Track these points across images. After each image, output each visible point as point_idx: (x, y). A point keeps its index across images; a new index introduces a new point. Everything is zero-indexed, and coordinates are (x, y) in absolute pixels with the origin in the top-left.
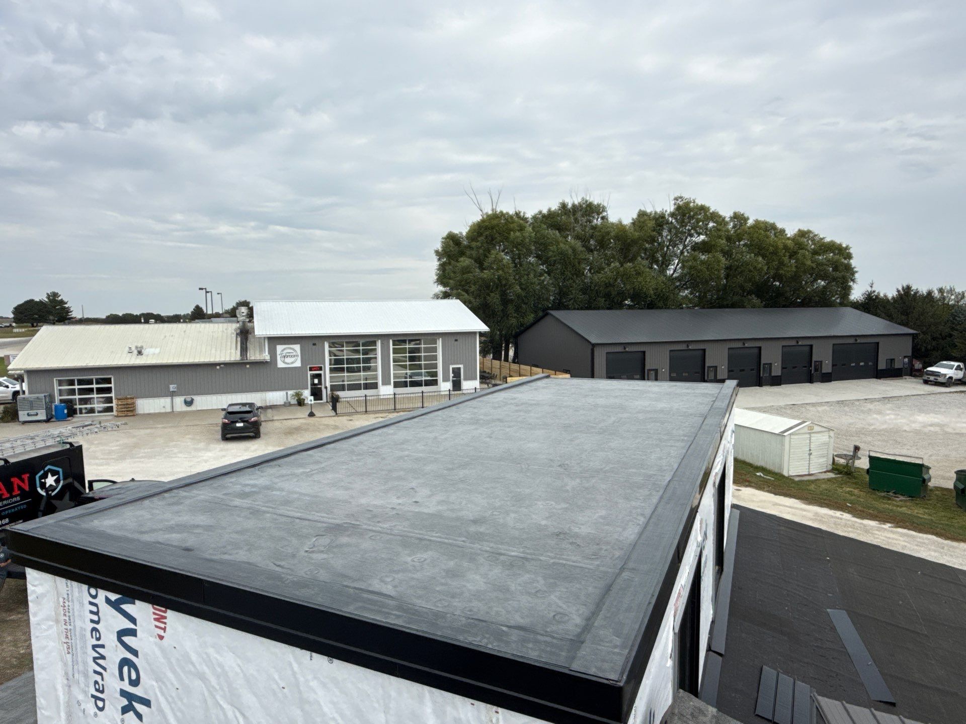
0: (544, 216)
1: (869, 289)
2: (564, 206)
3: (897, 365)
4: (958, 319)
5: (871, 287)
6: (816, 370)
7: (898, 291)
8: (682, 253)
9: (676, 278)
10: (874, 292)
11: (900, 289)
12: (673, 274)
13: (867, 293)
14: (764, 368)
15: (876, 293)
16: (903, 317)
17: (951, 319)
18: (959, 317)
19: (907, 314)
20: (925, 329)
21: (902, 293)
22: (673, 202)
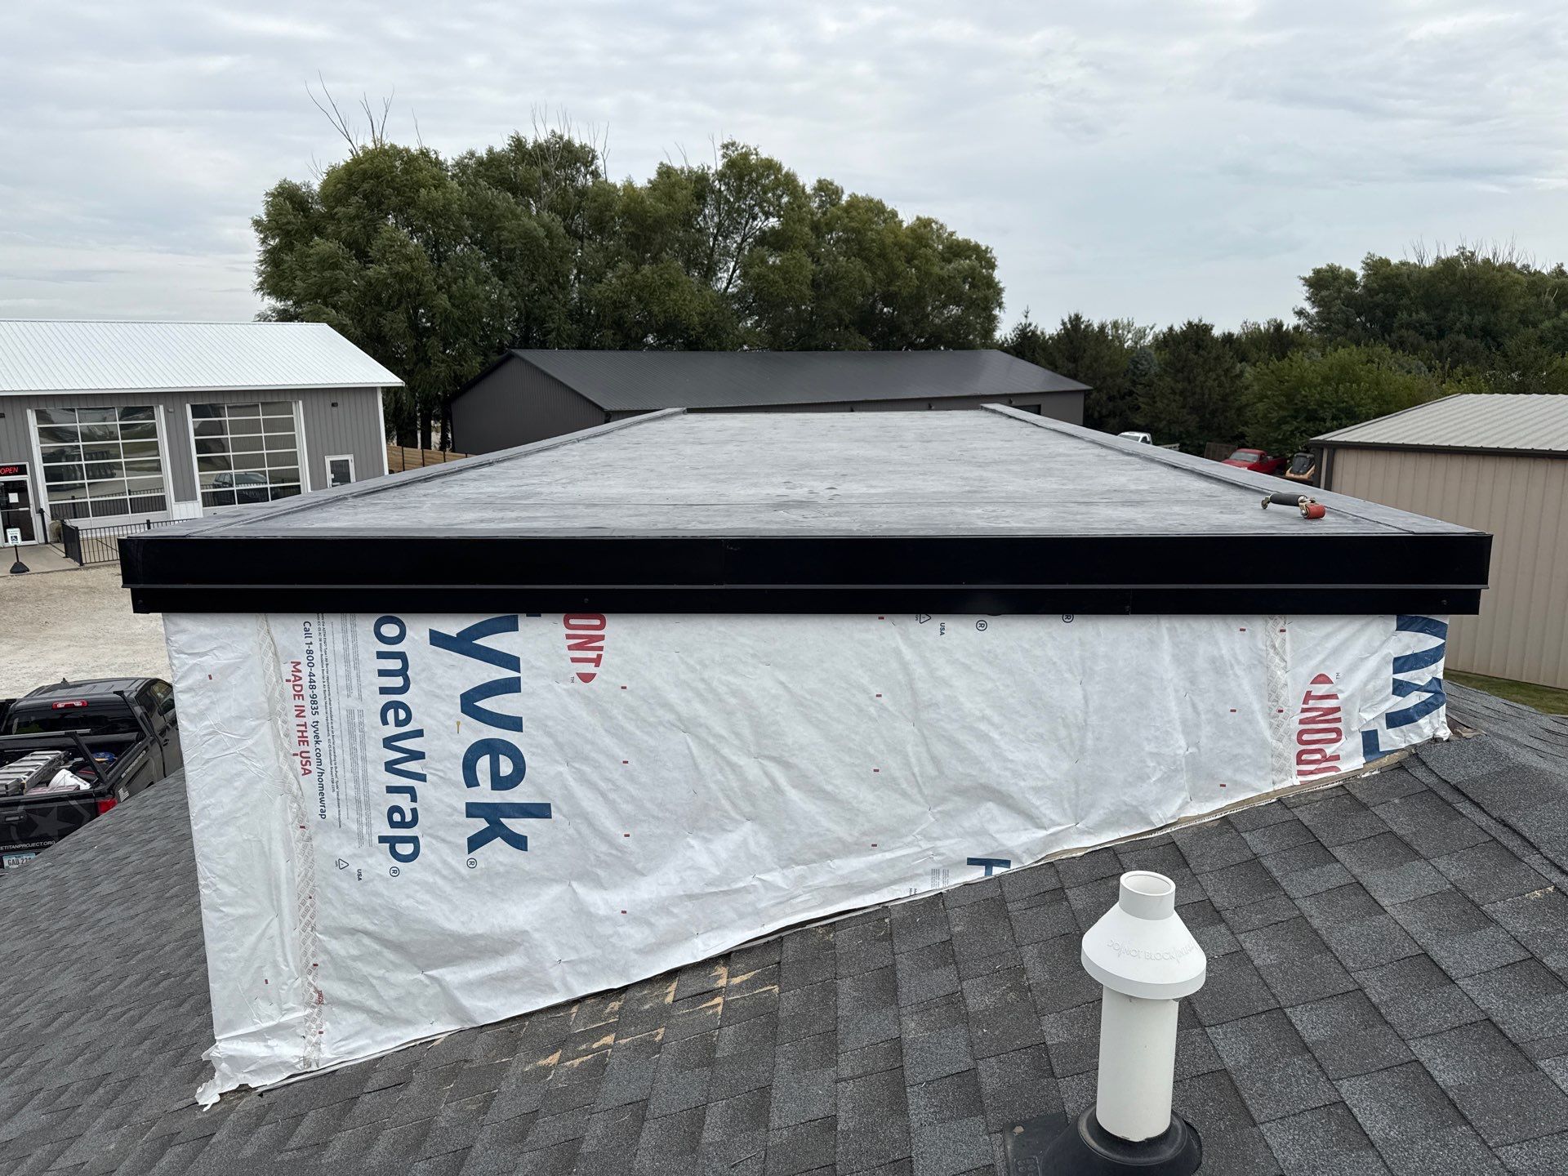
0: (480, 162)
1: (1024, 321)
2: (518, 144)
4: (1141, 367)
5: (1026, 317)
7: (1064, 324)
8: (740, 248)
9: (733, 295)
10: (1030, 325)
11: (1066, 320)
12: (727, 287)
13: (1020, 327)
15: (1032, 328)
16: (1071, 366)
17: (1132, 367)
18: (1142, 365)
19: (1075, 361)
20: (1098, 383)
21: (1069, 326)
22: (721, 152)
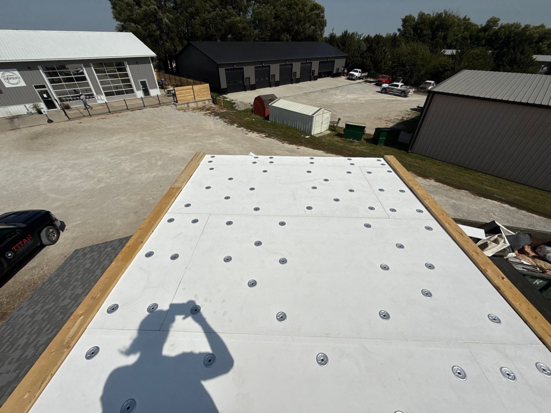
3: (340, 71)
5: (333, 31)
6: (312, 75)
8: (254, 5)
9: (252, 21)
10: (334, 33)
11: (343, 32)
12: (251, 18)
13: (331, 34)
14: (293, 74)
16: (343, 47)
